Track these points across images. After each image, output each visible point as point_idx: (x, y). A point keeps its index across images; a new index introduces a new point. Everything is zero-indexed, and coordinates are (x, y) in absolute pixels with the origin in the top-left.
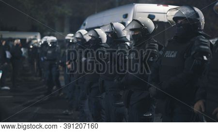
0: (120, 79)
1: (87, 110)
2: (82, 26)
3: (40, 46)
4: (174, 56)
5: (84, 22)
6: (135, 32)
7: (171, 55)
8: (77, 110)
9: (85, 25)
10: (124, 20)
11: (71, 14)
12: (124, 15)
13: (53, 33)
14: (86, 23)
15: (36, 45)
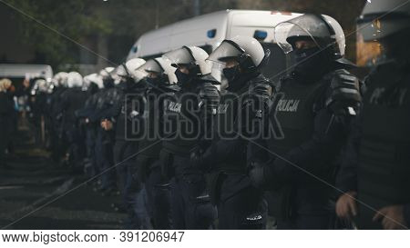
0: (201, 151)
1: (140, 210)
2: (131, 53)
3: (50, 91)
4: (294, 108)
5: (135, 46)
6: (228, 64)
7: (287, 106)
8: (122, 211)
9: (136, 50)
10: (210, 41)
11: (109, 31)
12: (209, 32)
13: (76, 66)
14: (139, 47)
15: (44, 89)
